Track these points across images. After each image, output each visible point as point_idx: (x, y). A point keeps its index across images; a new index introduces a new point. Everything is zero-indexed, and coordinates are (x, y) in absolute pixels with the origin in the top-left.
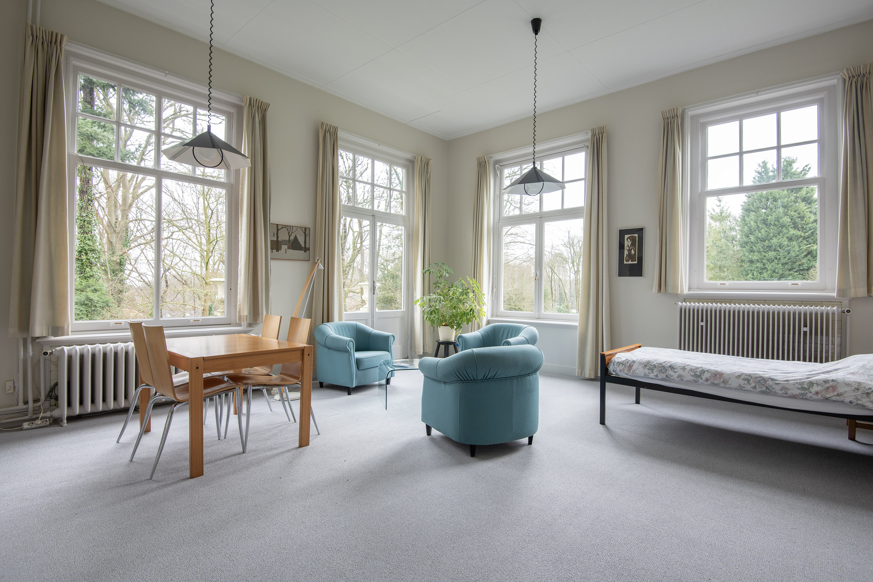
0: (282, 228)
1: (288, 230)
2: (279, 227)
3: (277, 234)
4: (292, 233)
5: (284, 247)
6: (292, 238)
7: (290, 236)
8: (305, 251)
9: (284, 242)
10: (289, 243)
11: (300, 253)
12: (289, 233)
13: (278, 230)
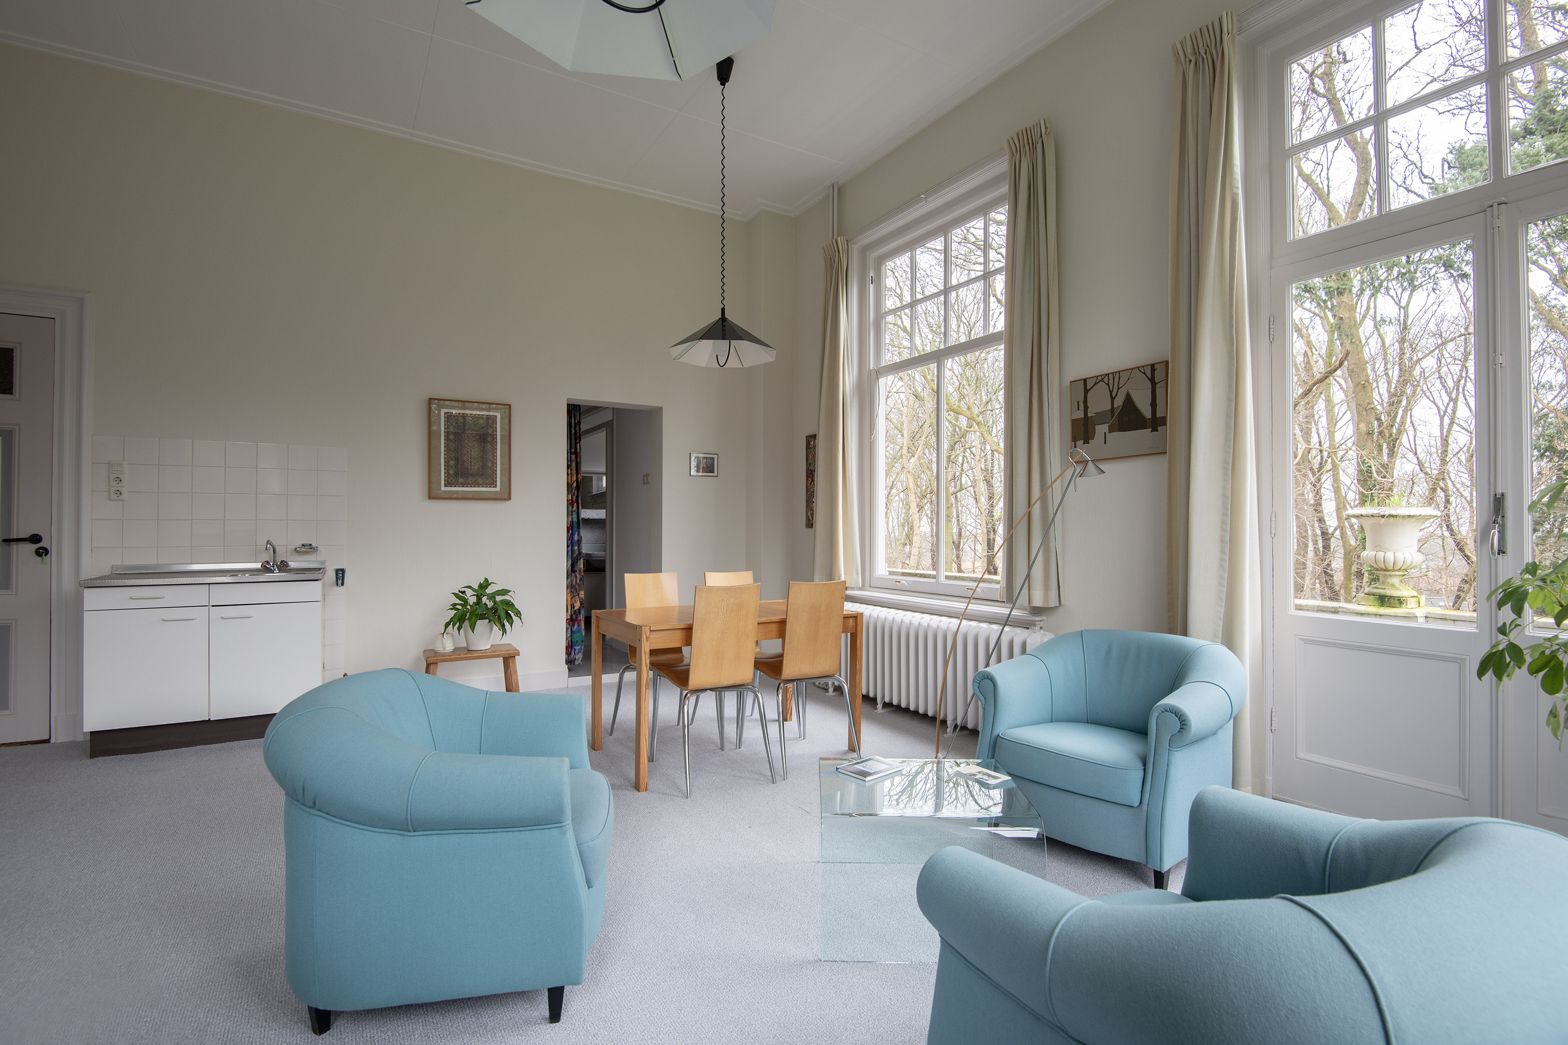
0: (1095, 384)
1: (1108, 384)
2: (1090, 384)
3: (1085, 402)
4: (1119, 388)
5: (1101, 429)
6: (1119, 402)
7: (1113, 399)
8: (1155, 429)
9: (1101, 418)
10: (1113, 415)
11: (1143, 436)
12: (1111, 392)
13: (1086, 391)
